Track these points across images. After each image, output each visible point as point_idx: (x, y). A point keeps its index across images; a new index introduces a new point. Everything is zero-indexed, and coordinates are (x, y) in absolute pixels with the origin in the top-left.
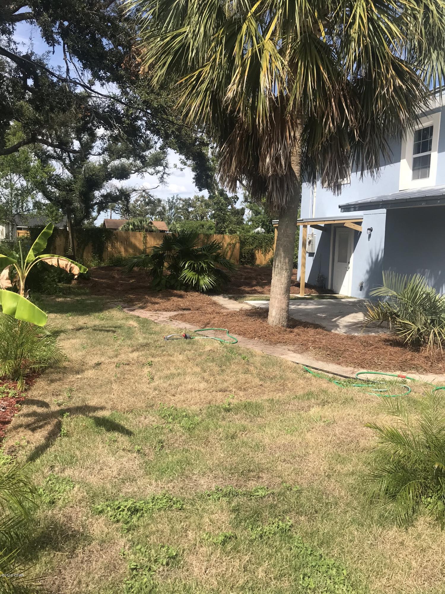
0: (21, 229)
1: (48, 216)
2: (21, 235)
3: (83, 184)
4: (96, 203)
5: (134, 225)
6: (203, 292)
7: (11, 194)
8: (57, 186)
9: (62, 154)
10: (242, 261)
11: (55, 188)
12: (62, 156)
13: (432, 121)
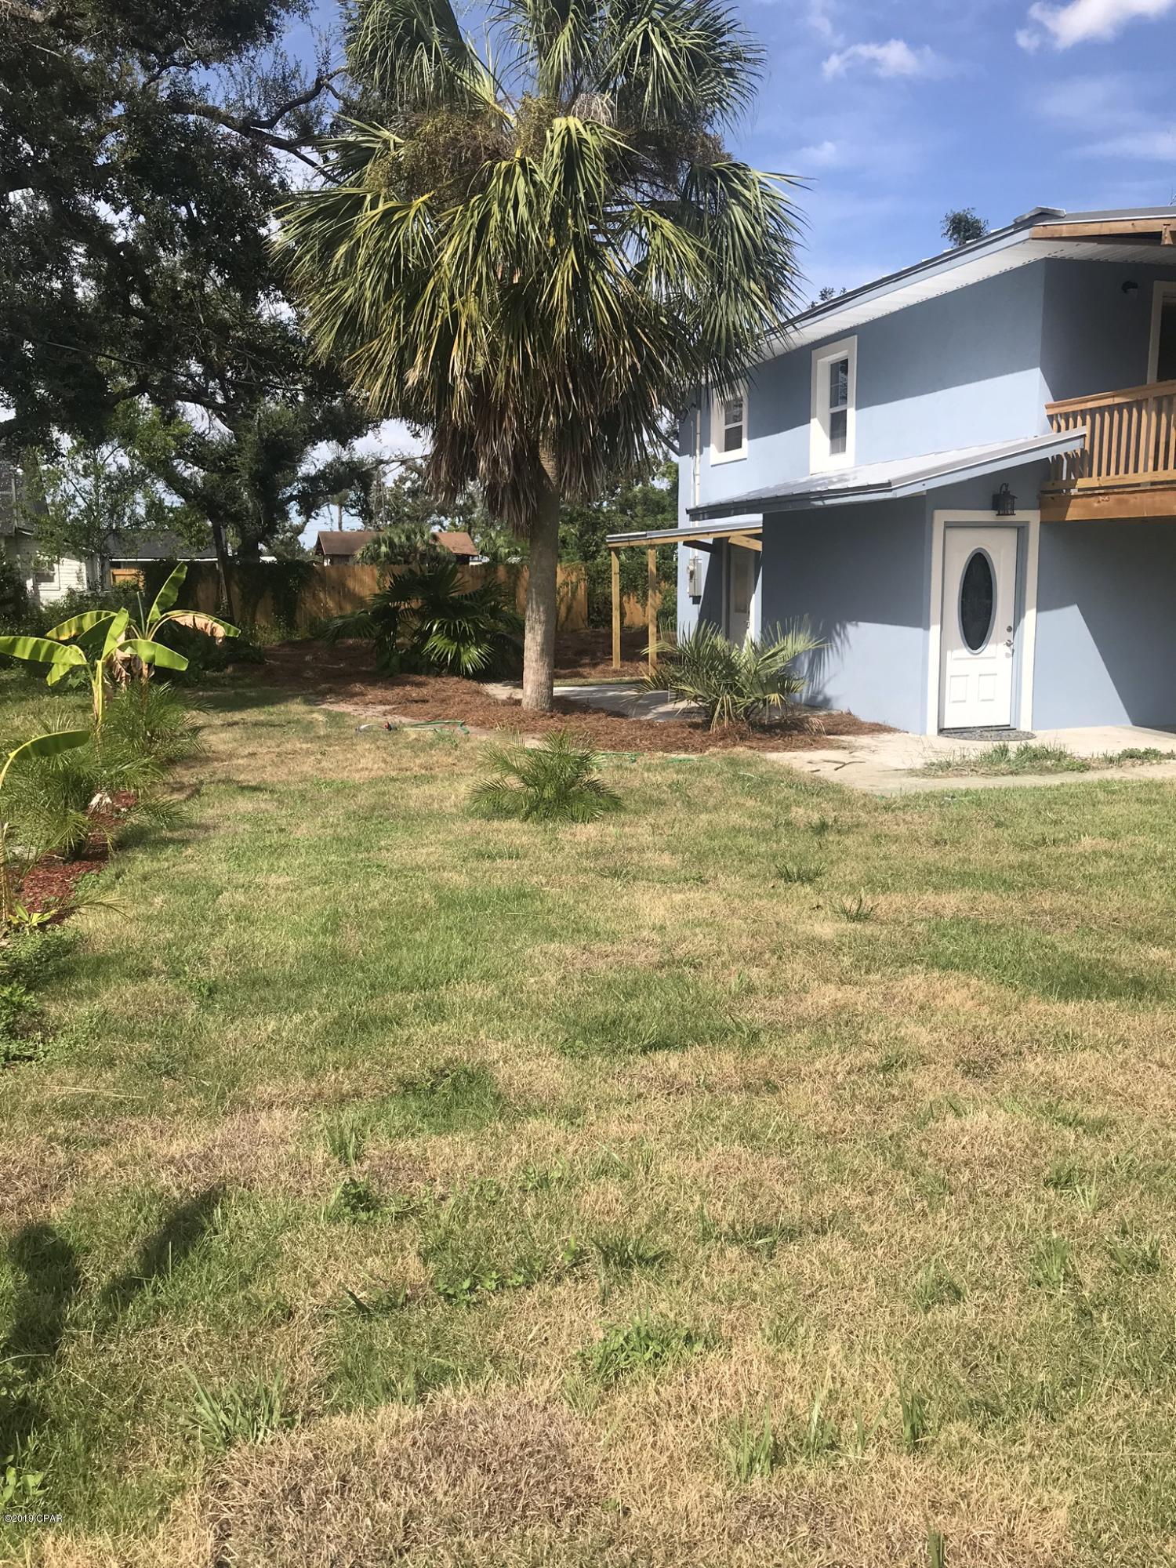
0: (118, 565)
1: (181, 534)
2: (119, 579)
3: (257, 455)
4: (292, 498)
5: (391, 545)
6: (468, 676)
7: (96, 487)
8: (198, 460)
9: (207, 385)
10: (593, 621)
11: (194, 465)
12: (207, 388)
13: (846, 350)
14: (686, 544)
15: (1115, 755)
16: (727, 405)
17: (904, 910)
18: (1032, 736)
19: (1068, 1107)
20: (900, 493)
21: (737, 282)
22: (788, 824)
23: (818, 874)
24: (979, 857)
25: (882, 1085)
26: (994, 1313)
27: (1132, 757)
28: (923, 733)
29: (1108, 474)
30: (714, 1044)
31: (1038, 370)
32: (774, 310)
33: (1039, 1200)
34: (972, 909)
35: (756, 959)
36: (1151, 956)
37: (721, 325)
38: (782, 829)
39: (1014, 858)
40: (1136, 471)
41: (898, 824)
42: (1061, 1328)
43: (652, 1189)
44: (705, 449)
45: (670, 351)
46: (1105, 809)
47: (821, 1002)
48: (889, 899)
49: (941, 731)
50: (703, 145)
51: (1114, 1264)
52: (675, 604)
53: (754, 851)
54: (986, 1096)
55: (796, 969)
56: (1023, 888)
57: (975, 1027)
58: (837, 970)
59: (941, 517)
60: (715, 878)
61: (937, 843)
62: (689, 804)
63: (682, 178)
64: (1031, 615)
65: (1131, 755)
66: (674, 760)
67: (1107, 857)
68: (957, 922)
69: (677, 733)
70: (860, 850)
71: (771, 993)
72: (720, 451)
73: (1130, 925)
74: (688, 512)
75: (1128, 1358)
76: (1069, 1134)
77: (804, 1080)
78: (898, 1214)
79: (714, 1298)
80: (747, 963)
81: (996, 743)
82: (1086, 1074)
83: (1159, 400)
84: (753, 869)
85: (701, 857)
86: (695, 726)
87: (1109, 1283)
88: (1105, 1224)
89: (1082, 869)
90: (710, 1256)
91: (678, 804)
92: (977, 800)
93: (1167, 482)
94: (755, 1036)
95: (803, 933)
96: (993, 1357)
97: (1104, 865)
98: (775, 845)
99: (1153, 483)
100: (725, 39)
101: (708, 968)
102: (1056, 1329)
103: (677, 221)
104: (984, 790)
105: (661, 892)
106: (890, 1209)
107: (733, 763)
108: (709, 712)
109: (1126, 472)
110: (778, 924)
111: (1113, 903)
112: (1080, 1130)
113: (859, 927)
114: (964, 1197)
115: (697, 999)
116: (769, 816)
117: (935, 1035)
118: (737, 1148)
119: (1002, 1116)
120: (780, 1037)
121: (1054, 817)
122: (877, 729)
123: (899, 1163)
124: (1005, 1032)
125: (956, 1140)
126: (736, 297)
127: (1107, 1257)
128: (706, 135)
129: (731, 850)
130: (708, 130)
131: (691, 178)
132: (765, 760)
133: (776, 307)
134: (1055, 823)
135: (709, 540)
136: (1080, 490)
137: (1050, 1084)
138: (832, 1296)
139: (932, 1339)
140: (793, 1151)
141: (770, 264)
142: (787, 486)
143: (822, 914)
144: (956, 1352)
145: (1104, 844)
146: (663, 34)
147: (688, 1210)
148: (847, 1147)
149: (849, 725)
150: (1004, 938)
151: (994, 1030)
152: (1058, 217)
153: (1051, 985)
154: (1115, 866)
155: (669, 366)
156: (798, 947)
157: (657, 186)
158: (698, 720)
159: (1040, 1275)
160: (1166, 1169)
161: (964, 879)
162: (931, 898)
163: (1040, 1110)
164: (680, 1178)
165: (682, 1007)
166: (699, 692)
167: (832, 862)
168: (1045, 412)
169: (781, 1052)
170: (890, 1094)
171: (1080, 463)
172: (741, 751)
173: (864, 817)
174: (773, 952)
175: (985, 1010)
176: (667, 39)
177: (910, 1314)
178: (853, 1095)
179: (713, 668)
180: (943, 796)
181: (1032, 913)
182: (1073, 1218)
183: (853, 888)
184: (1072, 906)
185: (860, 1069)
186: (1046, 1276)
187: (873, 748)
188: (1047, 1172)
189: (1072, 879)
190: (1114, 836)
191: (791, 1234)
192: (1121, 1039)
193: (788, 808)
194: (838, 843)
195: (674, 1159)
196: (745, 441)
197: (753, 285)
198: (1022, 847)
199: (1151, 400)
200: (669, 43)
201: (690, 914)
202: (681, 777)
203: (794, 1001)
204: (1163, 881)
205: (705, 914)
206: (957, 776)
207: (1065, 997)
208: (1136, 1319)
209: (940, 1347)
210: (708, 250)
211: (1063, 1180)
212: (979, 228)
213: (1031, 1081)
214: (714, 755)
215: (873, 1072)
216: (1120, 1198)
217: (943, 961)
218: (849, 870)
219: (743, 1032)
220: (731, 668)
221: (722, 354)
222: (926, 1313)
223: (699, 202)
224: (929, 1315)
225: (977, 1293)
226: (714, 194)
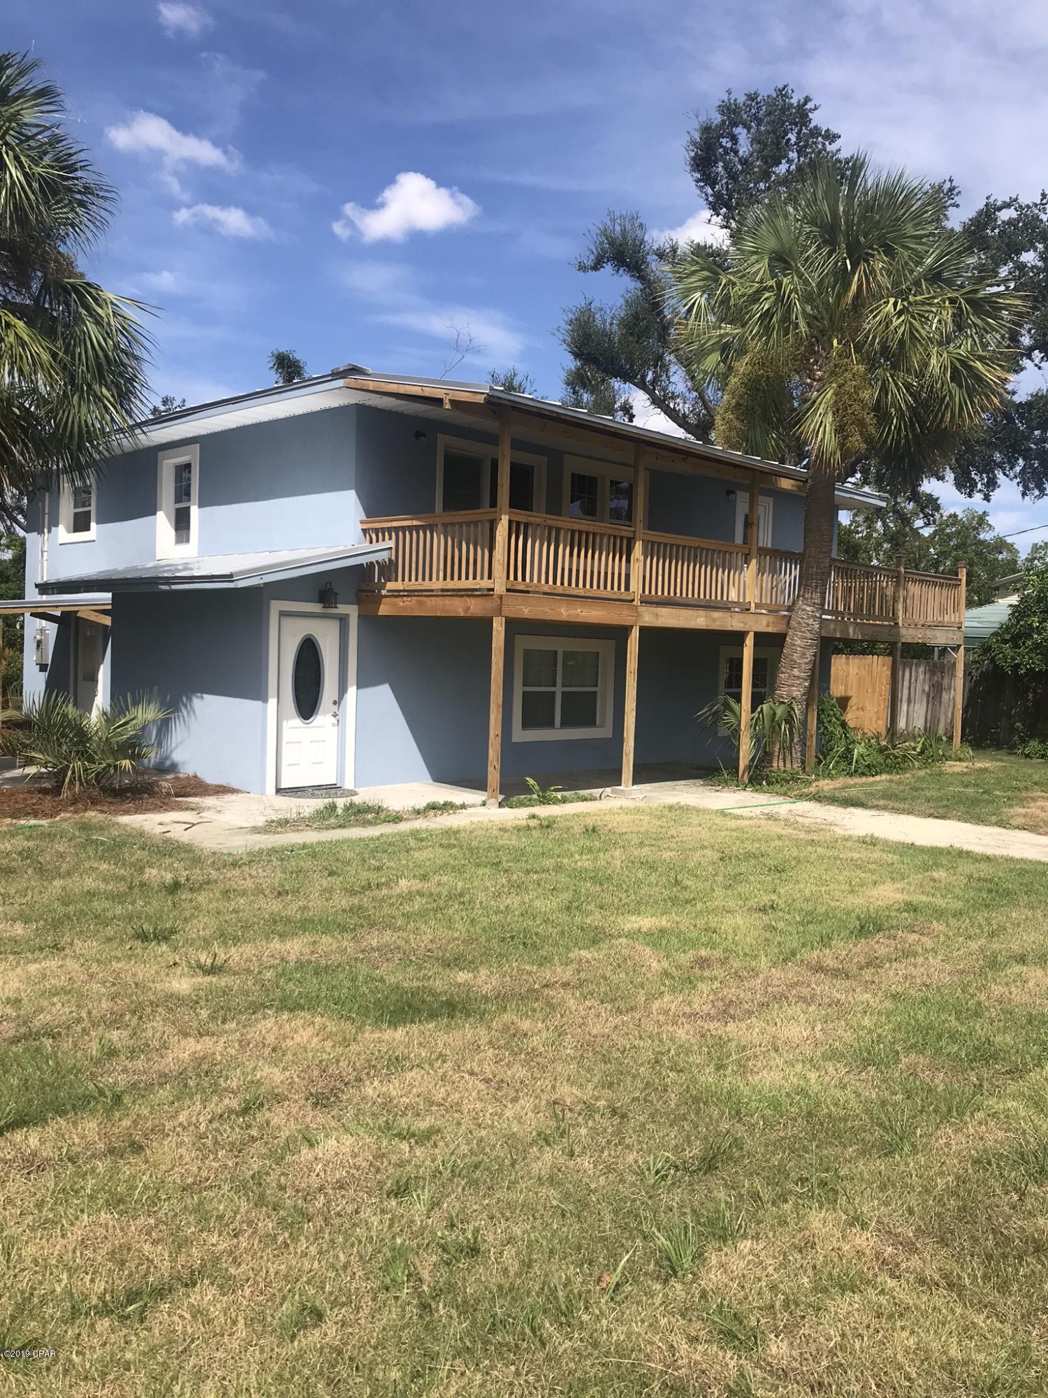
13: (190, 456)
14: (32, 615)
15: (422, 808)
16: (76, 492)
17: (254, 959)
18: (354, 793)
19: (403, 1123)
20: (241, 584)
21: (89, 386)
22: (142, 885)
23: (173, 931)
24: (316, 904)
25: (242, 1128)
26: (351, 1326)
27: (434, 809)
28: (263, 793)
29: (410, 580)
30: (76, 1114)
31: (353, 492)
32: (124, 414)
33: (383, 1211)
34: (313, 952)
35: (115, 1021)
36: (459, 980)
37: (73, 422)
38: (136, 890)
39: (345, 902)
40: (431, 579)
41: (245, 879)
42: (407, 1325)
43: (15, 1276)
44: (53, 529)
45: (23, 441)
46: (416, 854)
47: (181, 1055)
48: (240, 950)
49: (279, 791)
50: (56, 261)
51: (446, 1256)
52: (21, 670)
53: (109, 914)
54: (333, 1124)
55: (156, 1027)
56: (354, 929)
57: (321, 1062)
58: (195, 1024)
59: (276, 606)
60: (71, 944)
61: (280, 894)
62: (41, 871)
63: (35, 286)
64: (352, 690)
65: (433, 807)
66: (23, 827)
67: (420, 895)
68: (300, 965)
69: (25, 799)
70: (211, 906)
71: (133, 1054)
72: (69, 532)
73: (441, 954)
74: (37, 586)
75: (461, 1339)
76: (405, 1146)
77: (168, 1135)
78: (263, 1251)
79: (86, 1377)
80: (107, 1027)
81: (326, 801)
82: (415, 1091)
83: (445, 525)
84: (110, 931)
85: (56, 925)
86: (45, 792)
87: (444, 1274)
88: (436, 1222)
89: (401, 908)
90: (79, 1334)
91: (30, 871)
92: (312, 852)
93: (453, 590)
94: (118, 1099)
95: (161, 991)
96: (352, 1369)
97: (418, 903)
98: (130, 907)
99: (443, 590)
100: (79, 174)
101: (68, 1036)
102: (403, 1328)
103: (30, 324)
104: (319, 843)
105: (14, 963)
106: (255, 1247)
107: (85, 827)
108: (59, 776)
109: (424, 580)
110: (137, 984)
111: (426, 936)
112: (412, 1141)
113: (214, 980)
114: (319, 1221)
115: (57, 1070)
116: (123, 878)
117: (287, 1074)
118: (104, 1216)
119: (348, 1140)
120: (143, 1096)
121: (377, 864)
122: (221, 790)
123: (261, 1201)
124: (347, 1063)
125: (311, 1170)
126: (89, 399)
127: (440, 1250)
128: (59, 253)
129: (86, 914)
130: (62, 249)
131: (45, 287)
132: (118, 824)
133: (126, 410)
134: (378, 869)
135: (58, 613)
136: (388, 591)
137: (388, 1103)
138: (204, 1346)
139: (299, 1367)
140: (160, 1209)
141: (121, 375)
142: (135, 569)
143: (179, 971)
144: (321, 1373)
145: (417, 885)
146: (17, 158)
147: (54, 1291)
148: (212, 1194)
149: (197, 787)
150: (341, 976)
151: (338, 1061)
152: (366, 374)
153: (382, 1015)
154: (427, 903)
155: (22, 454)
156: (157, 1006)
157: (10, 288)
158: (47, 785)
159: (388, 1280)
160: (480, 1163)
161: (305, 925)
162: (278, 946)
163: (380, 1129)
164: (45, 1260)
165: (42, 1080)
166: (50, 759)
167: (185, 919)
168: (360, 527)
169: (146, 1112)
170: (249, 1134)
171: (389, 569)
172: (92, 815)
173: (214, 874)
174: (134, 1013)
175: (329, 1044)
176: (20, 163)
177: (278, 1347)
178: (216, 1143)
179: (64, 735)
180: (283, 851)
181: (363, 951)
182: (411, 1222)
183: (207, 943)
184: (395, 942)
185: (221, 1116)
186: (393, 1280)
187: (219, 809)
188: (389, 1185)
189: (394, 918)
190: (424, 877)
191: (161, 1293)
192: (441, 1055)
193: (141, 870)
194: (191, 901)
195: (38, 1240)
196: (93, 525)
197: (104, 391)
198: (353, 893)
199: (439, 526)
200: (22, 167)
201: (47, 983)
202: (31, 844)
203: (156, 1059)
204: (464, 913)
205: (62, 982)
206: (294, 831)
207: (394, 1024)
208: (465, 1302)
209: (307, 1371)
210: (61, 354)
211: (402, 1189)
212: (299, 367)
213: (370, 1104)
214: (66, 820)
215: (233, 1117)
216: (448, 1196)
217: (290, 1003)
218: (201, 926)
219: (106, 1097)
220: (82, 735)
221: (74, 448)
222: (292, 1342)
223: (52, 310)
224: (296, 1343)
225: (336, 1311)
226: (68, 306)
